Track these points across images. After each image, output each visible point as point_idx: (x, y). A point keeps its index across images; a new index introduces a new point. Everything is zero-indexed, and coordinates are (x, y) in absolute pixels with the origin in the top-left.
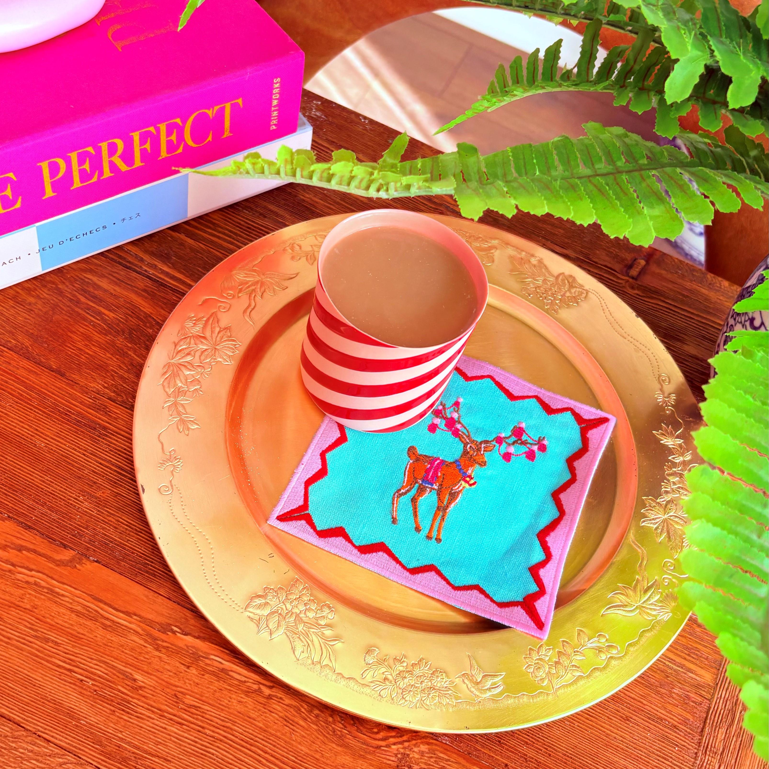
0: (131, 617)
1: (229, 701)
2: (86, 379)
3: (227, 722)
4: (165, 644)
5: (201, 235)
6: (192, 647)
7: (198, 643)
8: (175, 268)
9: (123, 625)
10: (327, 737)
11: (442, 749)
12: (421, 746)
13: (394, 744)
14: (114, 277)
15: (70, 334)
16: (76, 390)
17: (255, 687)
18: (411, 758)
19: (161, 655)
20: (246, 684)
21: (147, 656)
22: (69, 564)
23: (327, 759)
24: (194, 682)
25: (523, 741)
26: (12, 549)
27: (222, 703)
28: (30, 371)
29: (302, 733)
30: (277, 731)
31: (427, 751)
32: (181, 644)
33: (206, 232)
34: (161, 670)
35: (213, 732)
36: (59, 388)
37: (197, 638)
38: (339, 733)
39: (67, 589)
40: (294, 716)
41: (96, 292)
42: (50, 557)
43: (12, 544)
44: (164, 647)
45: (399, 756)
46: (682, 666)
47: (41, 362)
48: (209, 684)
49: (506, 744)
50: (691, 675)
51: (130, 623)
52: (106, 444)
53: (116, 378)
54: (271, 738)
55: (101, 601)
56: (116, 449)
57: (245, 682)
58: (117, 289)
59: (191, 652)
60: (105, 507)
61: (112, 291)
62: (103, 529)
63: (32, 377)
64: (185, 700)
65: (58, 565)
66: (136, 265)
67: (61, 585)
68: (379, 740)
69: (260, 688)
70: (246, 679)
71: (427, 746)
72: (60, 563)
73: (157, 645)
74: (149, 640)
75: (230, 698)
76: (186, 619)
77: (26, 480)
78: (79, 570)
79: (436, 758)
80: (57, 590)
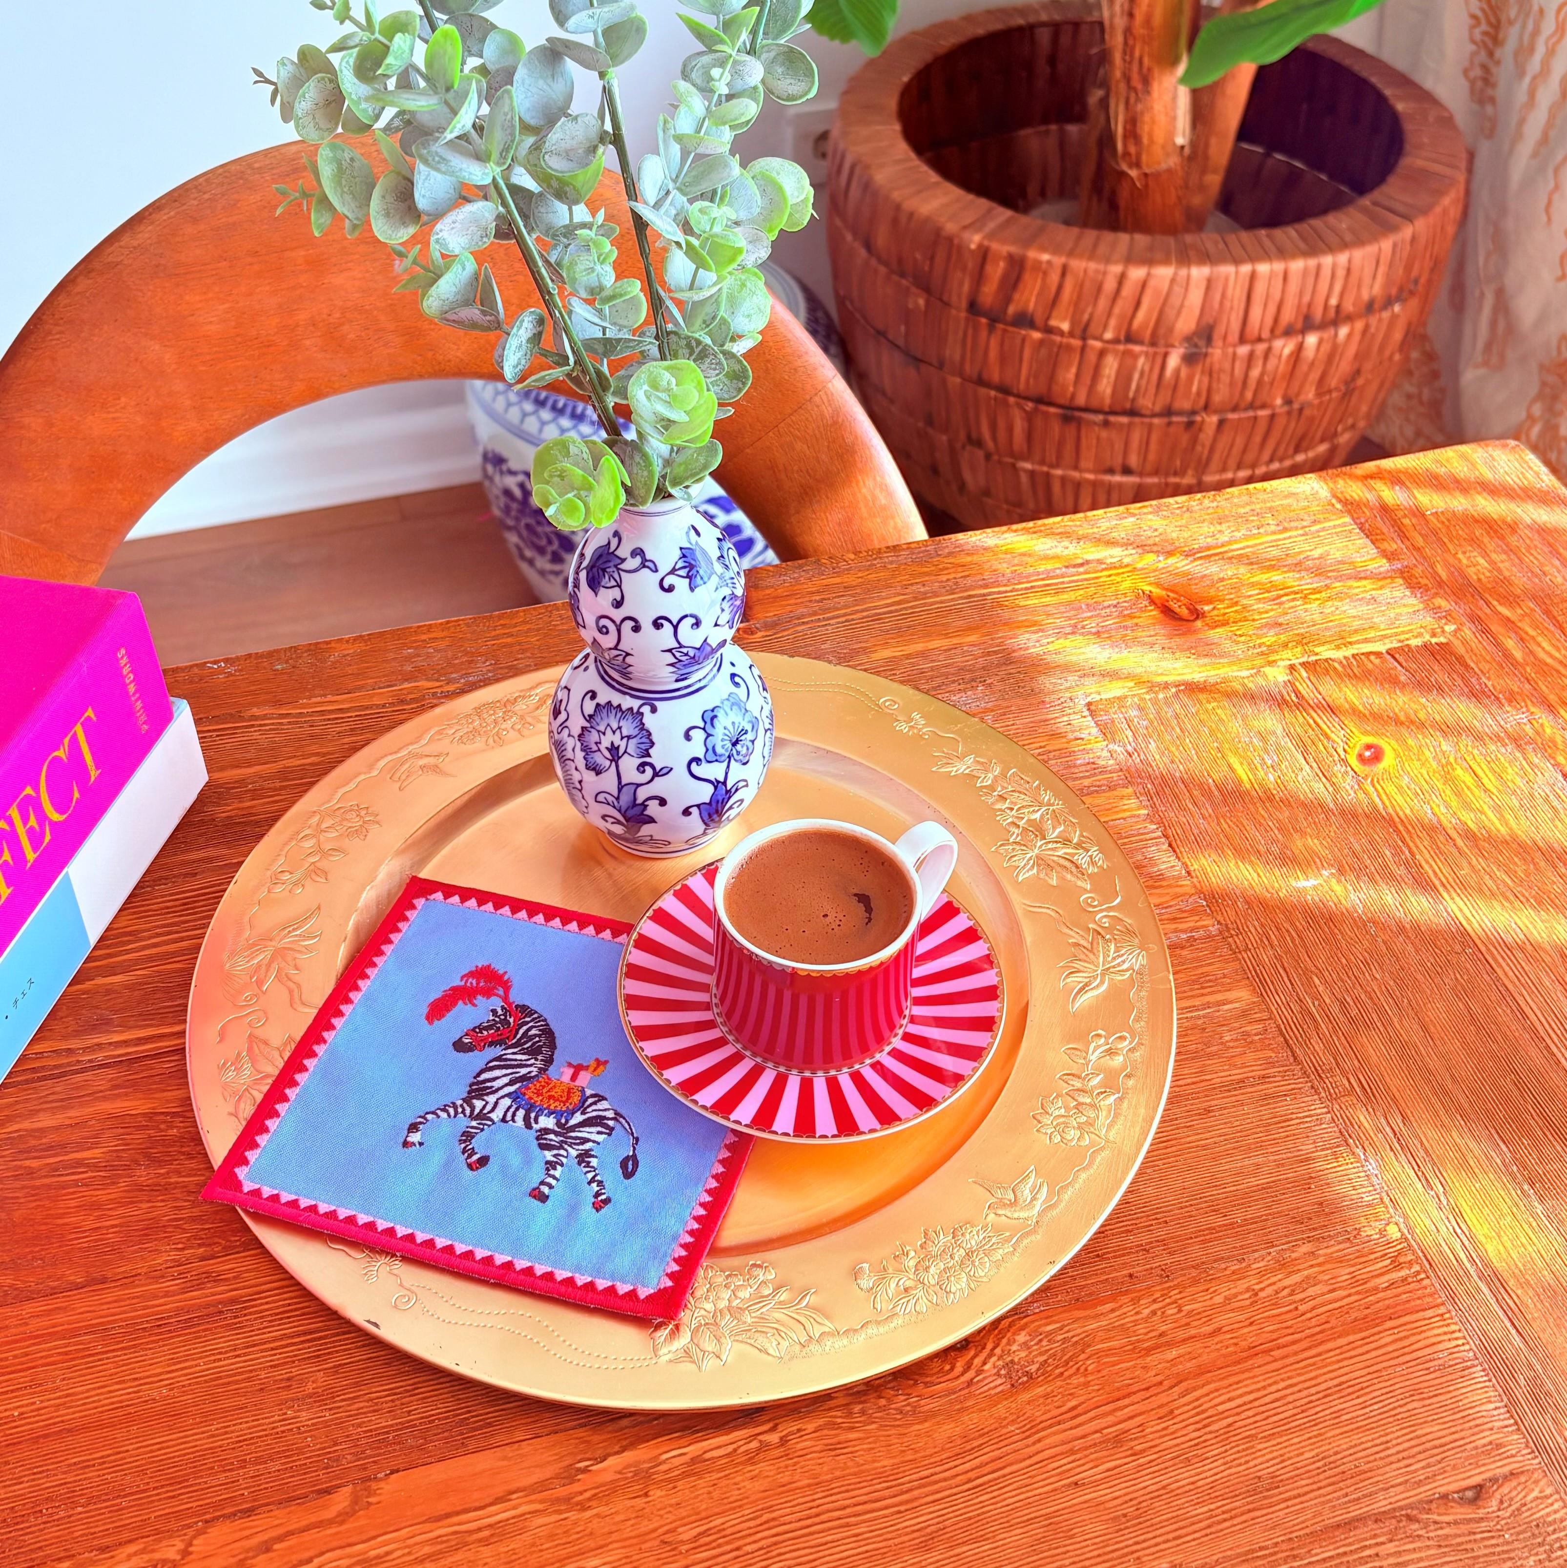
0: (510, 1500)
1: (739, 1489)
2: (143, 1258)
3: (761, 1516)
4: (587, 1495)
5: (125, 961)
6: (625, 1468)
7: (629, 1456)
8: (131, 1028)
9: (508, 1520)
10: (899, 1426)
11: (1043, 1321)
12: (1017, 1338)
13: (984, 1363)
14: (52, 1102)
15: (60, 1221)
16: (143, 1285)
17: (754, 1444)
18: (1019, 1363)
19: (595, 1511)
20: (739, 1451)
21: (579, 1529)
22: (357, 1508)
23: (925, 1450)
24: (671, 1506)
25: (1122, 1232)
26: (254, 1557)
27: (731, 1499)
28: (49, 1313)
29: (865, 1446)
30: (831, 1471)
31: (1028, 1338)
32: (608, 1477)
33: (128, 952)
34: (614, 1528)
35: (755, 1542)
36: (115, 1301)
37: (624, 1449)
38: (908, 1408)
39: (385, 1541)
40: (836, 1435)
41: (44, 1141)
42: (321, 1522)
43: (248, 1551)
44: (590, 1499)
45: (1003, 1372)
46: (1208, 1005)
47: (54, 1288)
48: (692, 1492)
49: (1108, 1253)
50: (1226, 1007)
51: (514, 1508)
52: (255, 1319)
53: (185, 1226)
54: (833, 1486)
55: (448, 1516)
56: (277, 1314)
57: (735, 1450)
58: (72, 1113)
59: (630, 1475)
60: (333, 1397)
61: (68, 1122)
62: (360, 1425)
63: (60, 1318)
64: (681, 1537)
65: (342, 1523)
66: (69, 1064)
67: (373, 1542)
68: (962, 1374)
69: (760, 1441)
70: (735, 1446)
71: (1023, 1333)
72: (343, 1517)
73: (577, 1504)
74: (563, 1508)
75: (736, 1484)
76: (586, 1442)
77: (185, 1455)
78: (379, 1503)
79: (1046, 1337)
80: (373, 1553)
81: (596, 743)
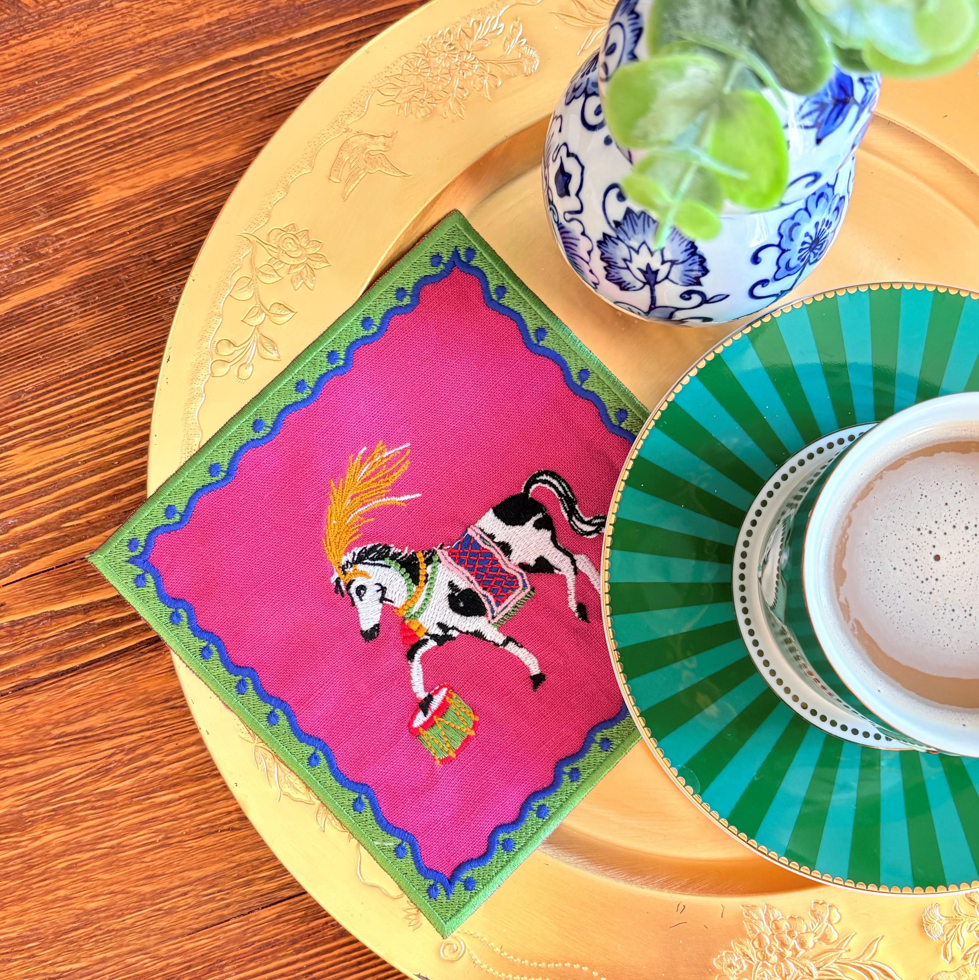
81: (625, 260)
